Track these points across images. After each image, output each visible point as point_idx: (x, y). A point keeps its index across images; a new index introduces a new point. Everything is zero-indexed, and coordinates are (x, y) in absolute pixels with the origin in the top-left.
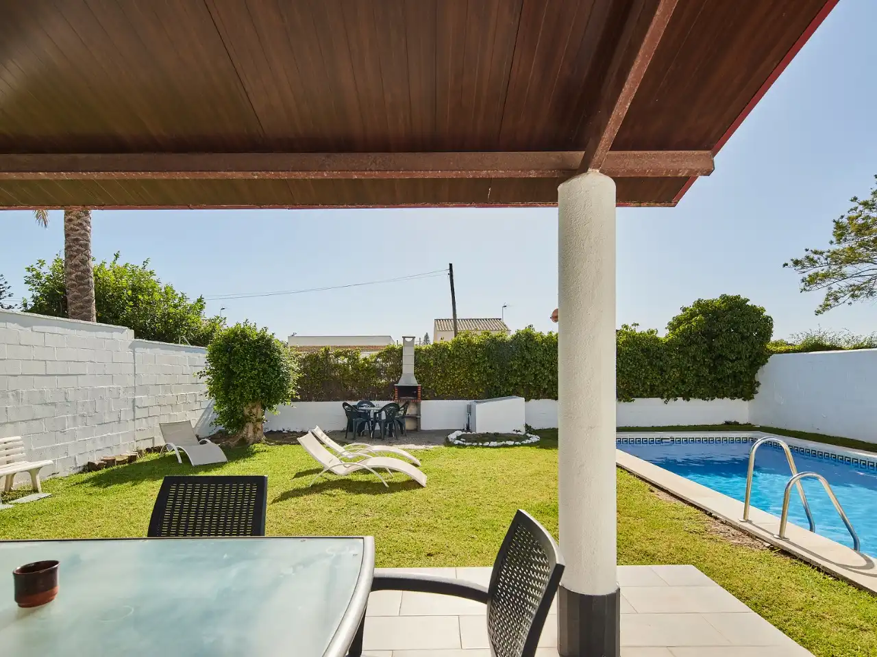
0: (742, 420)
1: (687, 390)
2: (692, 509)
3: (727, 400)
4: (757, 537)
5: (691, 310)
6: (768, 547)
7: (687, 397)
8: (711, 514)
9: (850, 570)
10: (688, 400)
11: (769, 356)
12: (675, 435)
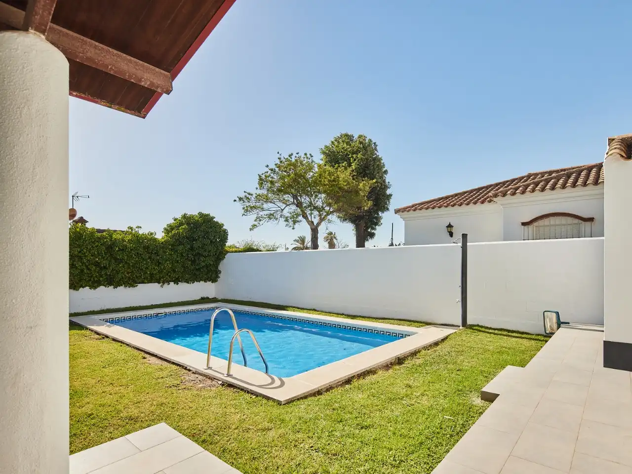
0: (211, 296)
1: (177, 277)
2: (174, 367)
3: (202, 283)
4: (215, 379)
5: (180, 220)
6: (221, 384)
7: (176, 281)
8: (186, 367)
9: (263, 388)
10: (178, 284)
11: (226, 254)
12: (168, 310)
